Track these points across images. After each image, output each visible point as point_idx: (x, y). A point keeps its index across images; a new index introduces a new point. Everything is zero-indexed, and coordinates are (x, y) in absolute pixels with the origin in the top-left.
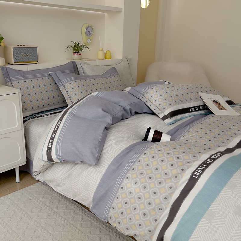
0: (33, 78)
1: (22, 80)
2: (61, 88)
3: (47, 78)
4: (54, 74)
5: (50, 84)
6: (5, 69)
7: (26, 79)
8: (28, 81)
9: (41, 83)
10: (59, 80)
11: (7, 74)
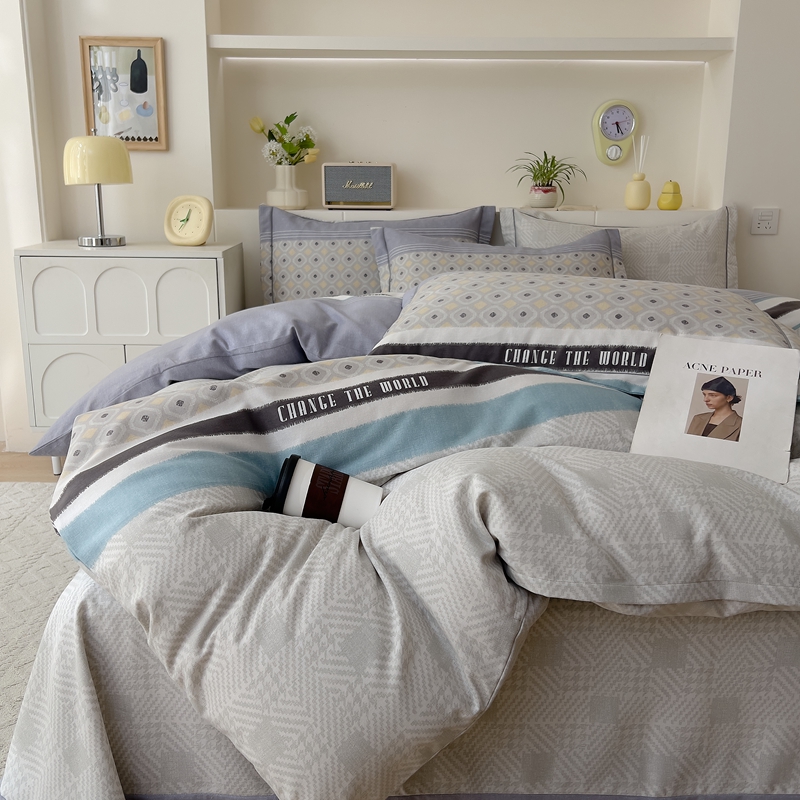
0: (322, 239)
1: (294, 239)
2: (383, 269)
3: (362, 241)
4: (377, 232)
5: (366, 259)
6: (268, 212)
7: (305, 239)
8: (308, 244)
9: (341, 251)
10: (384, 250)
11: (269, 223)
